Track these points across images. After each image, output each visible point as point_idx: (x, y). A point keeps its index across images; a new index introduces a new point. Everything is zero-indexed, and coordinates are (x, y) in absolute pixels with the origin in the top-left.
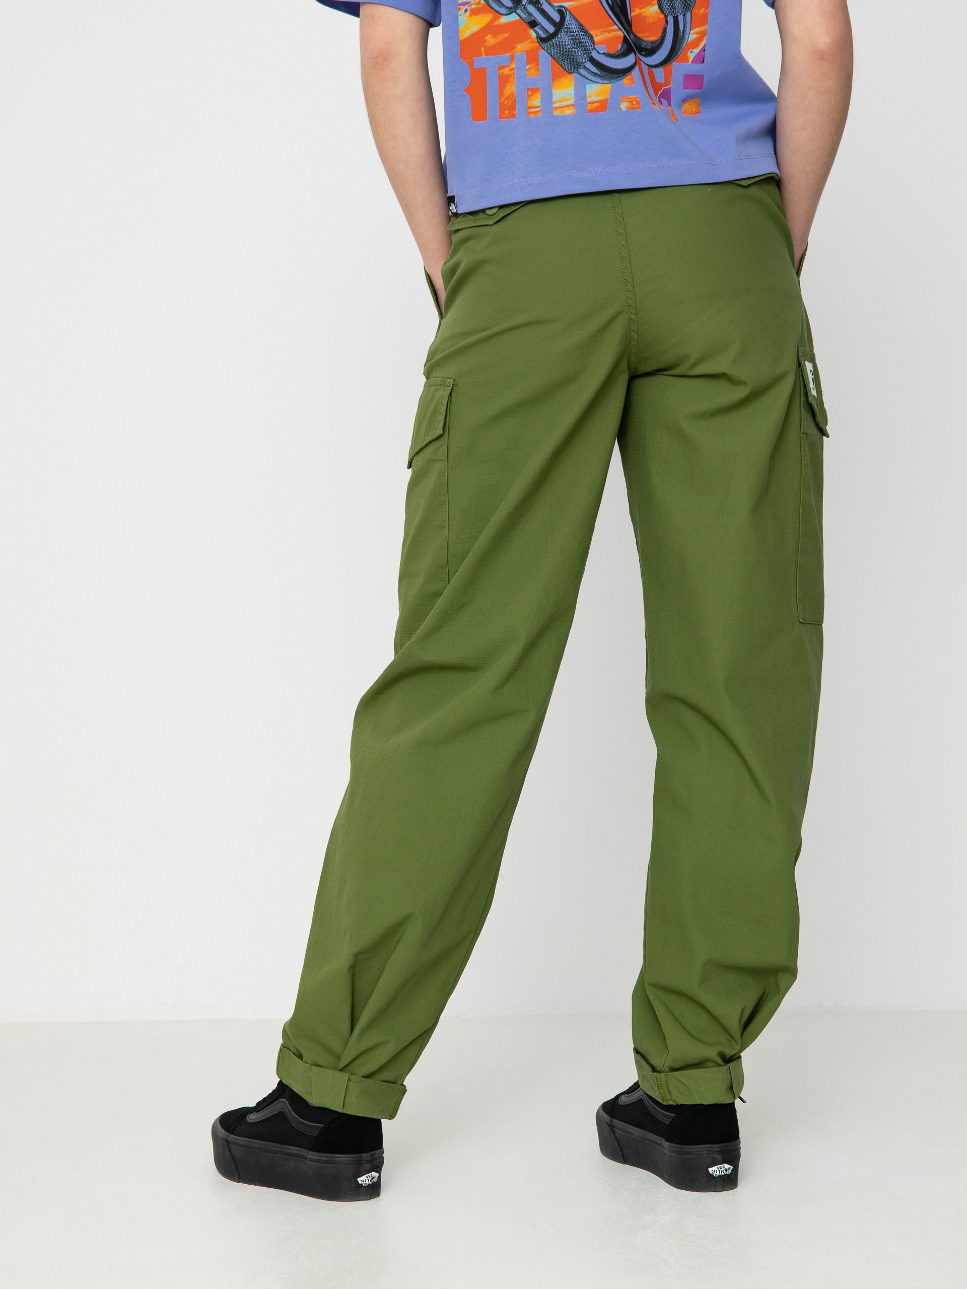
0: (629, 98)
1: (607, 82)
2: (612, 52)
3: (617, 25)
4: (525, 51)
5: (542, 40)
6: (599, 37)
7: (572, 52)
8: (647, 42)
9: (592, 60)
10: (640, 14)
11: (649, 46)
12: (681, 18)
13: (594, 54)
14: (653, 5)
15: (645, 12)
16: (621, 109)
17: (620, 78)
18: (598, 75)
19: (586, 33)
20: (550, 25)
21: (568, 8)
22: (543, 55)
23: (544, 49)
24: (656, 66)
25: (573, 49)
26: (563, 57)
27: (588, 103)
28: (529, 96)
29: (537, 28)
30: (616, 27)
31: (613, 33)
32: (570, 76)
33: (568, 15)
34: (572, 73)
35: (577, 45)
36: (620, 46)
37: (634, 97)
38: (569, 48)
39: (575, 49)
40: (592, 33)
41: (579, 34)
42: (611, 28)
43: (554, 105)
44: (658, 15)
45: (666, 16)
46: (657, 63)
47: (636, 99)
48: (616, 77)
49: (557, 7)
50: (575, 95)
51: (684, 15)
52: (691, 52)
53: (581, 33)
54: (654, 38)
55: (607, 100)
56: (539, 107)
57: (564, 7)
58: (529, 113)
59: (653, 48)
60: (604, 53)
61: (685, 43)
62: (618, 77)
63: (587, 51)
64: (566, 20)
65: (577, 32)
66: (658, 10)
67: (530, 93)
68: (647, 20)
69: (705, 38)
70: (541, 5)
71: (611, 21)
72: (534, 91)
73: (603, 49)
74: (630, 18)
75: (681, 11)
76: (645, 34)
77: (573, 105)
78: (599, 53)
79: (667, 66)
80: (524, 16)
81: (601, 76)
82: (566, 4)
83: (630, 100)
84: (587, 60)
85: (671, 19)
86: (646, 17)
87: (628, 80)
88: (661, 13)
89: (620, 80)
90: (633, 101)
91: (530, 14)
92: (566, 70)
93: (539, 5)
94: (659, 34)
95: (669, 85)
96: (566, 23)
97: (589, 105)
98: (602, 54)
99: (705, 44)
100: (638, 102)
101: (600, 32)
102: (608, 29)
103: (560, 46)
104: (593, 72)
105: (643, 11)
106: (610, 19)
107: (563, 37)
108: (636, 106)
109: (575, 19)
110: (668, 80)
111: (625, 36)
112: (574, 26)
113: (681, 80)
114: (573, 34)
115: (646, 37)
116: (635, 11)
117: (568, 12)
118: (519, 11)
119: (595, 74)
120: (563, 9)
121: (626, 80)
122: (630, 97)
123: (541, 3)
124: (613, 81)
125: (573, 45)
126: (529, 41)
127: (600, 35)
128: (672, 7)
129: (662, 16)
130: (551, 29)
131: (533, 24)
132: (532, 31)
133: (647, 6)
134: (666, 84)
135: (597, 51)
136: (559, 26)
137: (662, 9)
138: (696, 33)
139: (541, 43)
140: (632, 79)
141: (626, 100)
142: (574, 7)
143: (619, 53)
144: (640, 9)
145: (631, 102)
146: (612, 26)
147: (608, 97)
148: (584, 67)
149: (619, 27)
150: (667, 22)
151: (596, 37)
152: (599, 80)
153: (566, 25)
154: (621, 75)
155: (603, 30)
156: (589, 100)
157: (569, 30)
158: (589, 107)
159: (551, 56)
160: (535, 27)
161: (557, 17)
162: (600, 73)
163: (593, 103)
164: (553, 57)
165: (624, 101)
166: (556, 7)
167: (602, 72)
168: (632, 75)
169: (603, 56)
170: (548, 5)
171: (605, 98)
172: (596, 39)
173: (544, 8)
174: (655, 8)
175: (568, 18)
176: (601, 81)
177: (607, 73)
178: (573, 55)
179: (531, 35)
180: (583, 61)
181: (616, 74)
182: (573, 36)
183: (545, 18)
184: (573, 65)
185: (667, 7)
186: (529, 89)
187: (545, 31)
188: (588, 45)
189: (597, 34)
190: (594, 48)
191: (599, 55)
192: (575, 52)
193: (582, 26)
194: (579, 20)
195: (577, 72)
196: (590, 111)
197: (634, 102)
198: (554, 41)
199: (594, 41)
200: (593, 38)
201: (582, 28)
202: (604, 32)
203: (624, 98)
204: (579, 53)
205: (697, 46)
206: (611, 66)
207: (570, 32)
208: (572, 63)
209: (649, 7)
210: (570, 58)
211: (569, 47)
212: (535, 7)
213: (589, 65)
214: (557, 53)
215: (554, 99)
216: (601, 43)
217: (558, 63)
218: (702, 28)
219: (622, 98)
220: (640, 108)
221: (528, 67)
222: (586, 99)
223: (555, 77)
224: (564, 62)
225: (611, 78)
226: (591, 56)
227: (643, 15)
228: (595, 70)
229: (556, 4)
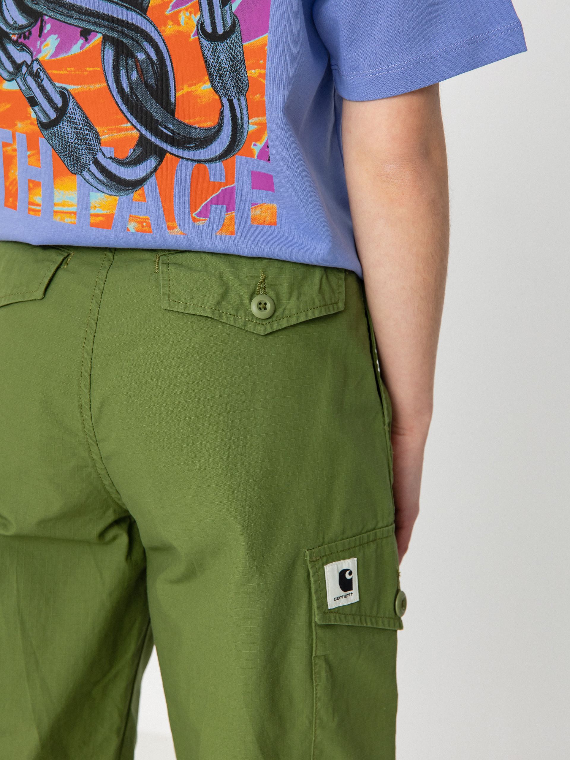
0: (139, 218)
1: (114, 194)
2: (122, 157)
3: (131, 122)
4: (26, 133)
5: (44, 126)
6: (107, 136)
7: (75, 147)
8: (200, 129)
9: (97, 163)
10: (189, 93)
11: (203, 134)
12: (236, 102)
13: (100, 156)
14: (204, 83)
15: (196, 91)
16: (128, 230)
17: (128, 192)
18: (103, 183)
19: (91, 128)
20: (51, 109)
21: (72, 92)
22: (43, 143)
23: (45, 137)
24: (213, 160)
25: (77, 145)
26: (66, 151)
27: (92, 215)
28: (30, 189)
29: (36, 108)
30: (129, 125)
31: (124, 133)
32: (73, 177)
33: (71, 101)
34: (75, 174)
35: (81, 141)
36: (131, 151)
37: (144, 217)
38: (72, 143)
39: (78, 145)
40: (98, 129)
41: (83, 128)
42: (121, 126)
43: (56, 208)
44: (211, 95)
45: (220, 97)
46: (214, 156)
47: (147, 221)
48: (124, 190)
49: (59, 87)
50: (79, 202)
51: (239, 100)
52: (255, 145)
53: (86, 127)
54: (209, 124)
55: (113, 214)
56: (39, 205)
57: (67, 91)
58: (30, 210)
59: (208, 137)
60: (111, 158)
61: (246, 134)
62: (126, 190)
63: (92, 151)
64: (69, 108)
65: (81, 126)
66: (212, 89)
67: (31, 185)
68: (199, 100)
69: (266, 132)
70: (42, 81)
71: (122, 116)
72: (37, 184)
73: (109, 152)
74: (173, 100)
75: (234, 94)
76: (196, 119)
77: (75, 213)
78: (105, 156)
79: (228, 160)
80: (23, 88)
81: (107, 185)
82: (70, 87)
83: (139, 220)
84: (91, 162)
85: (225, 101)
86: (197, 97)
87: (139, 194)
88: (215, 93)
89: (129, 194)
90: (143, 222)
91: (29, 88)
92: (69, 169)
93: (40, 81)
94: (216, 119)
95: (232, 184)
96: (69, 110)
97: (93, 218)
98: (109, 158)
99: (267, 141)
100: (149, 225)
101: (108, 130)
102: (117, 127)
103: (62, 137)
104: (98, 179)
105: (193, 88)
106: (121, 113)
107: (65, 127)
108: (147, 229)
109: (80, 108)
110: (230, 177)
111: (142, 137)
112: (78, 117)
113: (248, 179)
114: (77, 126)
115: (197, 122)
116: (182, 89)
117: (71, 98)
118: (19, 80)
119: (100, 181)
120: (66, 92)
121: (136, 195)
122: (141, 217)
123: (42, 78)
124: (120, 194)
125: (76, 141)
126: (29, 122)
127: (107, 134)
128: (225, 87)
129: (217, 97)
130: (53, 115)
131: (33, 102)
132: (31, 110)
133: (198, 83)
134: (227, 183)
135: (103, 154)
136: (61, 112)
137: (215, 88)
138: (256, 124)
139: (41, 128)
140: (143, 195)
141: (135, 219)
142: (79, 93)
143: (130, 159)
144: (190, 86)
145: (141, 223)
146: (123, 123)
147: (115, 212)
148: (89, 169)
149: (133, 125)
150: (223, 106)
151: (103, 135)
152: (104, 189)
153: (69, 114)
154: (130, 188)
155: (110, 127)
156: (93, 211)
157: (72, 120)
158: (93, 220)
159: (53, 147)
160: (34, 106)
161: (59, 102)
162: (105, 180)
163: (97, 215)
164: (54, 150)
165: (132, 221)
166: (57, 87)
167: (109, 180)
168: (143, 190)
169: (110, 161)
170: (49, 82)
171: (111, 213)
172: (103, 138)
173: (45, 86)
174: (208, 86)
175: (71, 105)
176: (107, 192)
177: (114, 183)
178: (76, 152)
179: (30, 114)
180: (88, 162)
181: (125, 186)
182: (77, 129)
183: (45, 98)
184: (76, 165)
185: (220, 87)
186: (30, 181)
187: (45, 115)
188: (93, 143)
189: (103, 131)
190: (100, 149)
191: (105, 158)
192: (79, 149)
193: (87, 118)
194: (84, 110)
195: (80, 174)
196: (92, 225)
197: (144, 224)
198: (56, 129)
199: (100, 140)
200: (99, 136)
201: (87, 120)
202: (112, 130)
203: (132, 217)
204: (83, 151)
205: (259, 139)
206: (119, 175)
207: (74, 122)
208: (75, 161)
209: (201, 84)
210: (73, 155)
211: (72, 141)
212: (35, 80)
213: (93, 168)
214: (59, 146)
215: (56, 200)
216: (109, 144)
217: (61, 158)
218: (261, 119)
219: (130, 216)
220: (151, 232)
221: (29, 153)
222: (89, 210)
223: (56, 175)
224: (66, 158)
225: (118, 190)
226: (97, 158)
227: (194, 94)
228: (101, 177)
229: (58, 84)
